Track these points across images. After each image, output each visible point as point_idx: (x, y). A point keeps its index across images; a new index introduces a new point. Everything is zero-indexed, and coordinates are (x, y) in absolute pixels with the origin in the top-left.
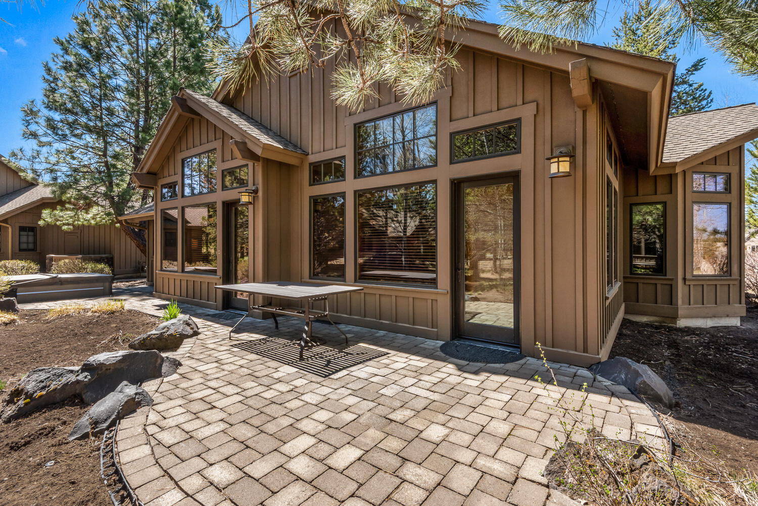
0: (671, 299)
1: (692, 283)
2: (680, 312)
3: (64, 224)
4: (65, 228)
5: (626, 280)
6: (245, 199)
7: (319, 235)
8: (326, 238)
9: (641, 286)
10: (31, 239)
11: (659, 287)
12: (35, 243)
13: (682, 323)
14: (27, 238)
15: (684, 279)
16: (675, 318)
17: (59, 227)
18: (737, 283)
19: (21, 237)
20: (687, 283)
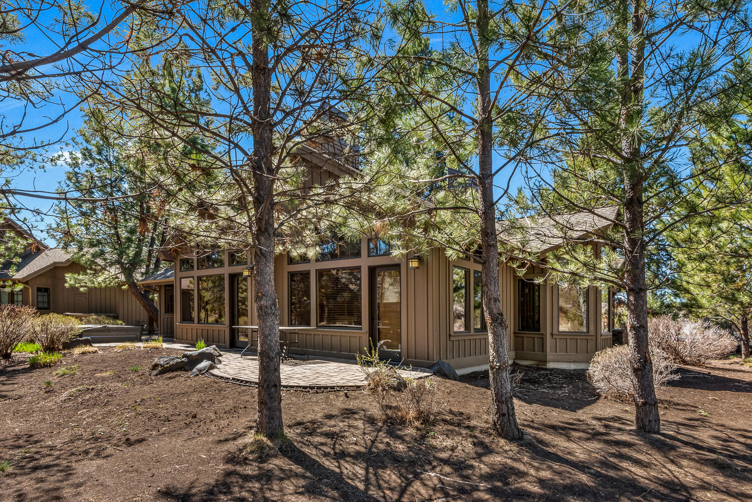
0: (543, 348)
1: (558, 337)
2: (548, 357)
3: (82, 286)
4: (82, 289)
5: (517, 335)
6: (246, 273)
7: (300, 298)
8: (305, 300)
9: (525, 339)
10: (46, 299)
11: (536, 339)
12: (49, 302)
13: (551, 365)
14: (43, 298)
15: (552, 334)
16: (545, 362)
17: (78, 289)
18: (594, 338)
19: (39, 297)
20: (554, 337)
